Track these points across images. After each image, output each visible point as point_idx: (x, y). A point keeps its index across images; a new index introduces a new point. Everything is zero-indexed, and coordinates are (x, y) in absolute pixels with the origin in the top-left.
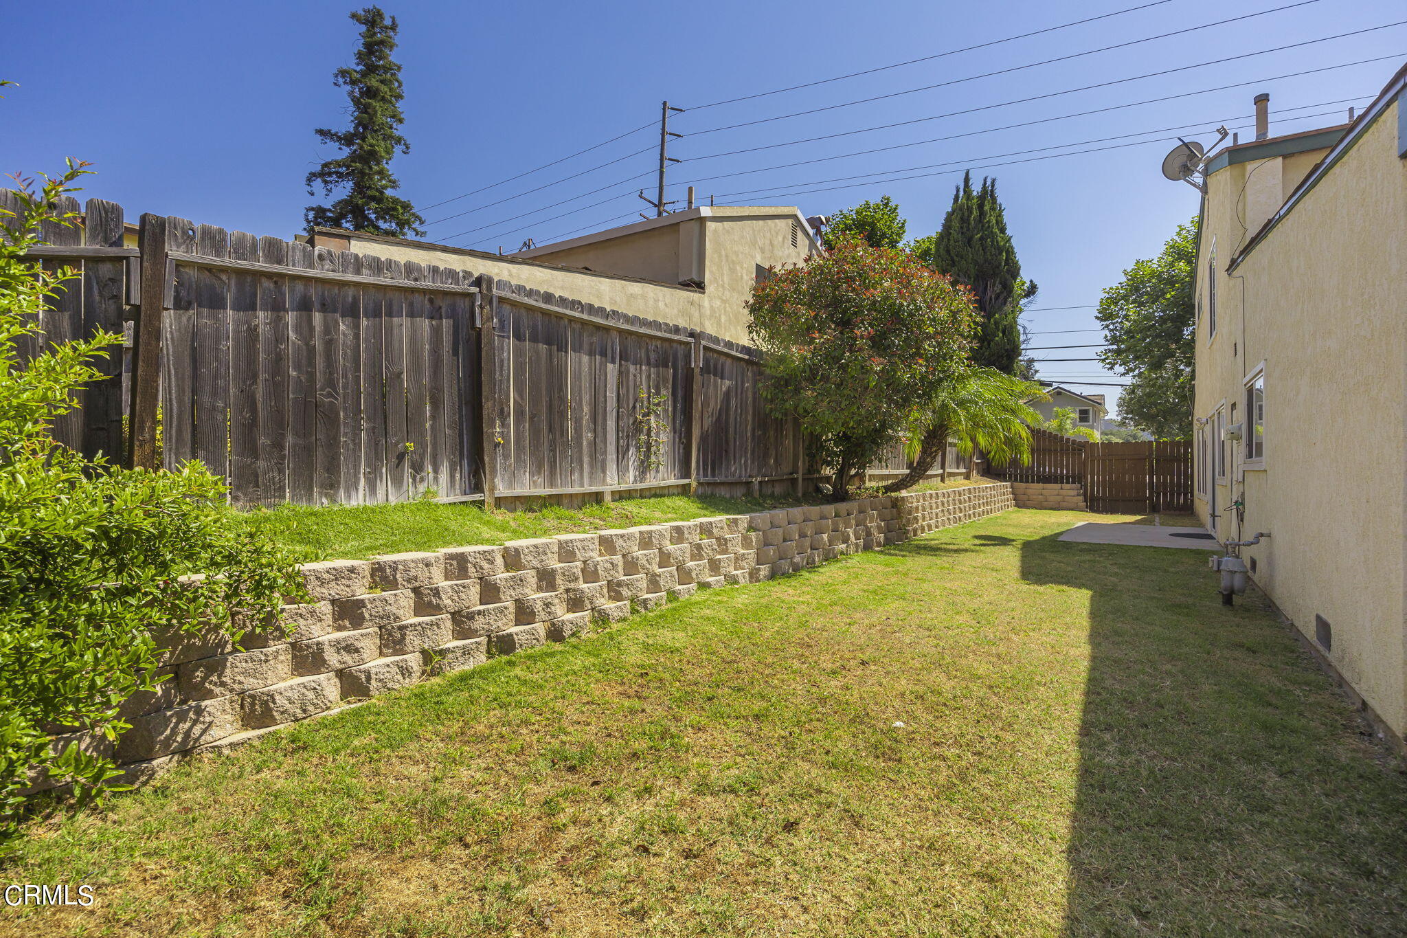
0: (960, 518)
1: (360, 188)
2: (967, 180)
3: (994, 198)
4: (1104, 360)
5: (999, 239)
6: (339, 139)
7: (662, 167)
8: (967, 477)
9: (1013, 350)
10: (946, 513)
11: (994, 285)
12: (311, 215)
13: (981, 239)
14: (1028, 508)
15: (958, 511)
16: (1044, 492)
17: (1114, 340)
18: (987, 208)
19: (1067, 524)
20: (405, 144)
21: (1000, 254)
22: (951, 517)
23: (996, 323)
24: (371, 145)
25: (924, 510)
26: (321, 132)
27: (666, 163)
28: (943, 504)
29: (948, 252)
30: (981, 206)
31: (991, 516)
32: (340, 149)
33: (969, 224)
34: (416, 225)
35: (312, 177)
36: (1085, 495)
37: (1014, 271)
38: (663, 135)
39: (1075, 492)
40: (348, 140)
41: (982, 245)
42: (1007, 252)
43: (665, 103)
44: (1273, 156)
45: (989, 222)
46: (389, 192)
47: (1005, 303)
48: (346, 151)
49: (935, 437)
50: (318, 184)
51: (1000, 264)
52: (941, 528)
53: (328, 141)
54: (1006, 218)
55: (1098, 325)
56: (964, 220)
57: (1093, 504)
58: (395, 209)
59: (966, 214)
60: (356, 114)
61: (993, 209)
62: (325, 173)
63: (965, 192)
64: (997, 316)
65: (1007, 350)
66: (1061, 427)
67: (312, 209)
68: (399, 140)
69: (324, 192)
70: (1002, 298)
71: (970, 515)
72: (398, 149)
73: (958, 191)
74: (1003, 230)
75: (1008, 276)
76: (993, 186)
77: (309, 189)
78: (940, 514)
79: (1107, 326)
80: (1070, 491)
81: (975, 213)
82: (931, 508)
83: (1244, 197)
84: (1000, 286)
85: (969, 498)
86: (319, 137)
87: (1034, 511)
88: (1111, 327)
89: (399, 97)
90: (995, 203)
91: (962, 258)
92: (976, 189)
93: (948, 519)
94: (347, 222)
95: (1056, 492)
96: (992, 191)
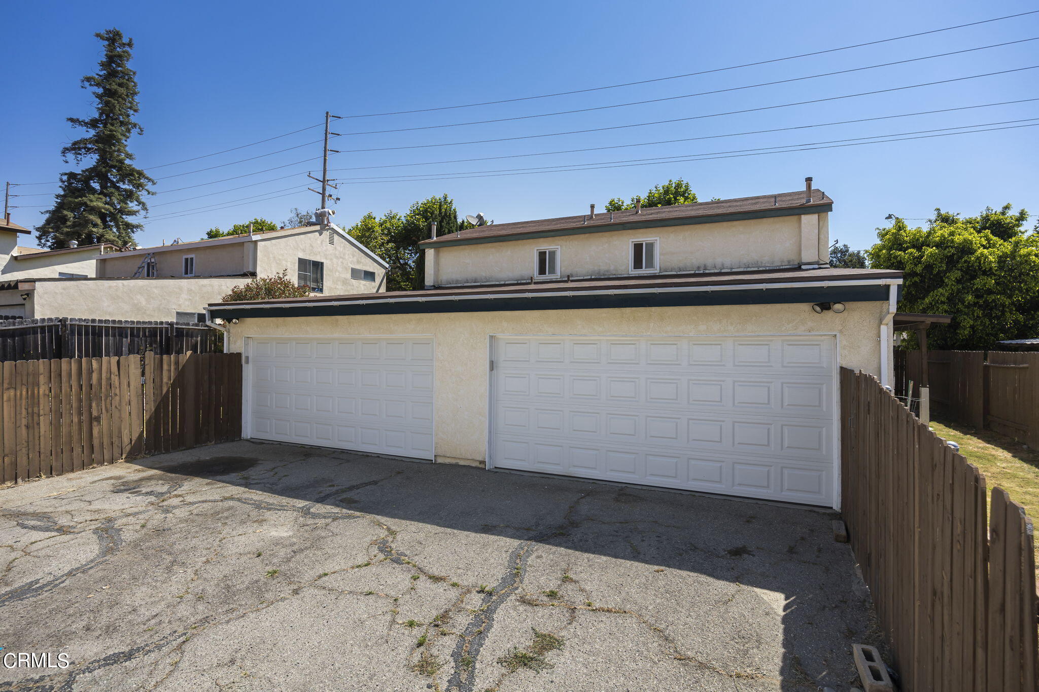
1: (103, 160)
6: (86, 124)
7: (325, 156)
12: (65, 178)
20: (140, 128)
24: (111, 131)
26: (71, 120)
27: (328, 153)
32: (87, 131)
34: (149, 186)
35: (65, 151)
38: (326, 134)
40: (93, 124)
43: (327, 113)
46: (127, 162)
48: (92, 133)
50: (70, 156)
53: (77, 126)
58: (132, 175)
60: (100, 106)
62: (77, 147)
67: (66, 174)
68: (135, 125)
69: (75, 161)
72: (134, 131)
77: (64, 158)
86: (70, 123)
89: (135, 94)
94: (94, 182)
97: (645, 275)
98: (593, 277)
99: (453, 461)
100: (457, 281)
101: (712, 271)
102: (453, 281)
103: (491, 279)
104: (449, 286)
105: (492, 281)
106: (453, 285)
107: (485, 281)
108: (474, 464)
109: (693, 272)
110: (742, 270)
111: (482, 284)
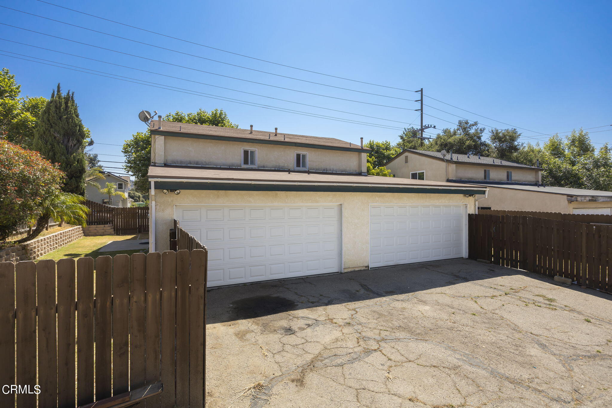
0: (56, 247)
2: (59, 87)
3: (73, 101)
4: (125, 169)
5: (76, 120)
8: (60, 225)
9: (82, 169)
10: (49, 246)
11: (73, 140)
13: (66, 118)
14: (89, 236)
15: (55, 244)
16: (97, 229)
17: (129, 162)
18: (69, 105)
19: (105, 243)
21: (76, 126)
22: (52, 247)
23: (74, 157)
25: (38, 247)
28: (48, 243)
29: (49, 120)
30: (66, 103)
31: (71, 243)
33: (60, 110)
36: (114, 228)
37: (83, 135)
39: (110, 228)
41: (67, 121)
42: (80, 126)
44: (162, 135)
45: (71, 111)
47: (78, 149)
49: (44, 219)
51: (76, 131)
52: (47, 253)
54: (79, 111)
55: (123, 154)
56: (58, 108)
57: (118, 232)
59: (58, 105)
61: (73, 105)
63: (57, 94)
64: (74, 154)
65: (79, 170)
66: (109, 192)
70: (77, 146)
71: (61, 245)
73: (54, 92)
74: (77, 116)
75: (80, 137)
76: (73, 95)
78: (46, 247)
79: (126, 156)
80: (108, 227)
81: (63, 106)
82: (42, 246)
83: (155, 143)
84: (76, 141)
85: (61, 237)
87: (92, 237)
88: (128, 156)
90: (74, 103)
91: (56, 125)
92: (64, 94)
93: (51, 249)
95: (102, 228)
96: (72, 97)
97: (302, 171)
98: (276, 169)
99: (352, 270)
100: (181, 162)
101: (329, 172)
102: (177, 162)
103: (209, 163)
104: (174, 165)
105: (211, 165)
106: (177, 165)
107: (205, 164)
108: (362, 269)
109: (322, 171)
110: (340, 172)
111: (203, 166)
